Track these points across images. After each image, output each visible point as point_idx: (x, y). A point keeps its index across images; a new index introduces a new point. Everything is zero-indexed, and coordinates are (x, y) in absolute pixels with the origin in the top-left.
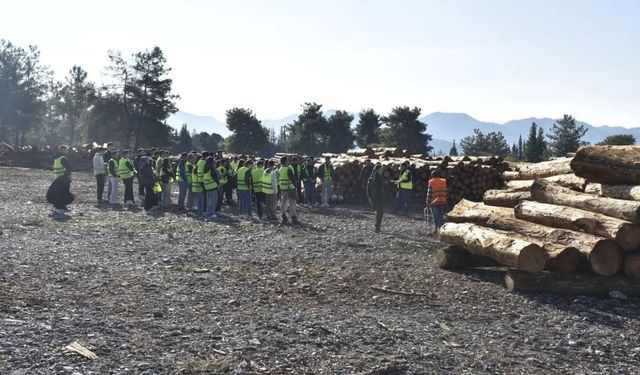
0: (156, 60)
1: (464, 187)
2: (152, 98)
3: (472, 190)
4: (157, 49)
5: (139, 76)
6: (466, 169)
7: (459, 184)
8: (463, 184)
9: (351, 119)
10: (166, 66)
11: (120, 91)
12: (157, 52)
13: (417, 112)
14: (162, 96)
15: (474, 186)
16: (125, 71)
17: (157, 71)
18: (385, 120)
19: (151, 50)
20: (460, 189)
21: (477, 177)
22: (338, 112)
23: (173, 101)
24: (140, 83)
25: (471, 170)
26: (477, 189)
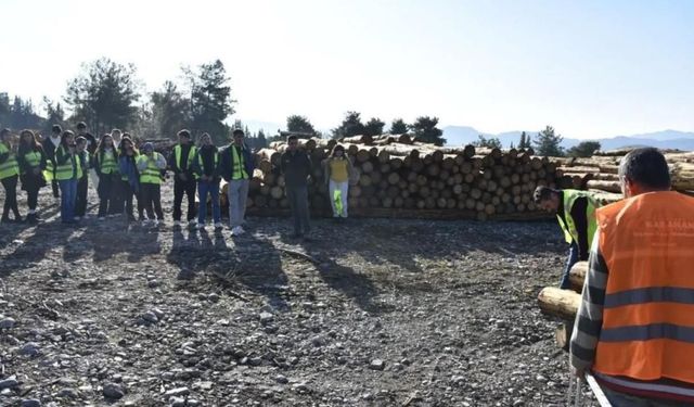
0: (217, 71)
1: (500, 192)
2: (215, 102)
3: (513, 196)
4: (219, 62)
5: (203, 84)
6: (505, 161)
7: (493, 186)
8: (499, 186)
9: (383, 124)
10: (226, 76)
11: (188, 96)
12: (219, 64)
13: (435, 122)
14: (223, 100)
15: (517, 190)
16: (192, 80)
17: (218, 79)
18: (411, 127)
19: (213, 63)
20: (493, 194)
21: (521, 176)
22: (374, 120)
23: (231, 105)
24: (204, 89)
25: (513, 163)
26: (521, 194)
